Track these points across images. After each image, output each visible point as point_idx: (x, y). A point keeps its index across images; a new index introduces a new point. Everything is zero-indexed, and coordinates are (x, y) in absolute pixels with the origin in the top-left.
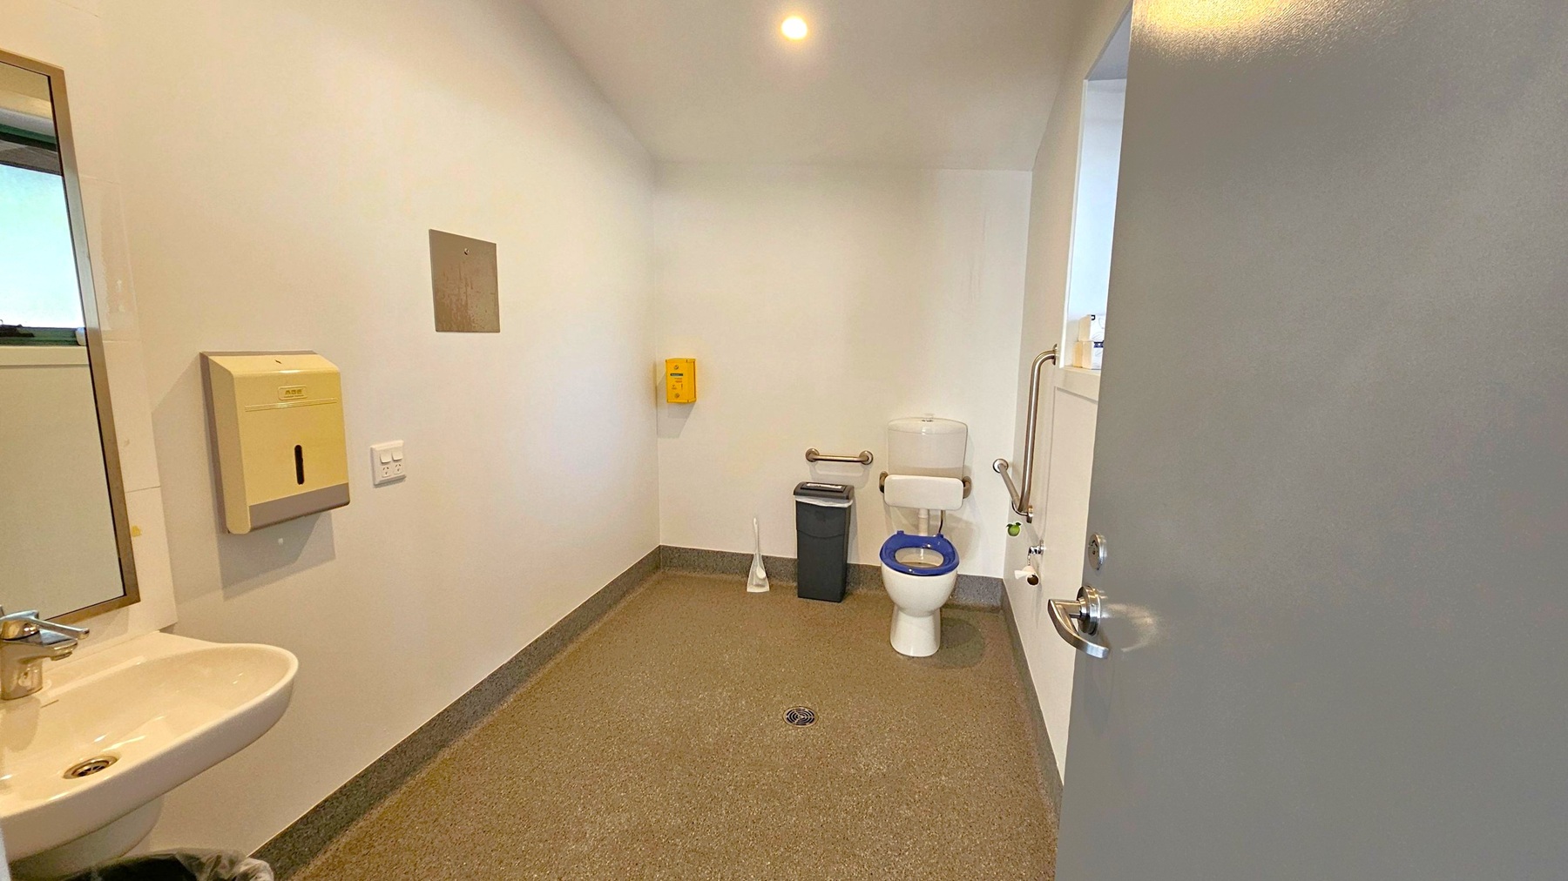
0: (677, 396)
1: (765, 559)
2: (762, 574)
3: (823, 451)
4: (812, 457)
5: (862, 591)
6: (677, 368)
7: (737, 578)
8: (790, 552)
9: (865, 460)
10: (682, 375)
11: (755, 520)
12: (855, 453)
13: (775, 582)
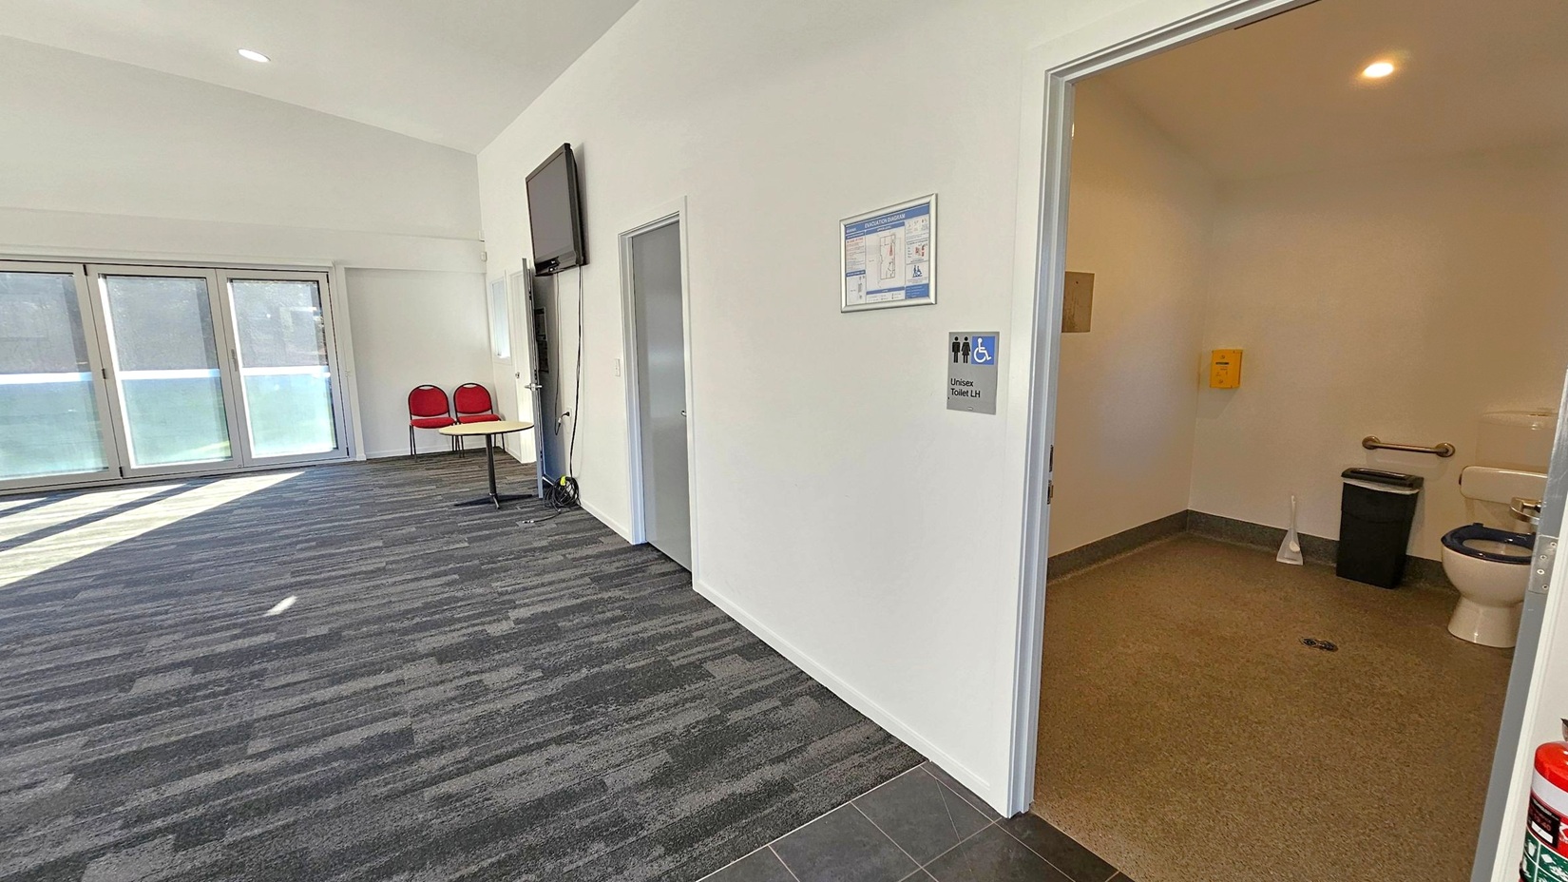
0: (1221, 382)
1: (1302, 539)
2: (1296, 548)
3: (1383, 438)
4: (1370, 445)
5: (1422, 585)
6: (1223, 357)
7: (1266, 549)
8: (1333, 534)
9: (1443, 453)
10: (1227, 363)
11: (1293, 497)
12: (1433, 444)
13: (1310, 559)
